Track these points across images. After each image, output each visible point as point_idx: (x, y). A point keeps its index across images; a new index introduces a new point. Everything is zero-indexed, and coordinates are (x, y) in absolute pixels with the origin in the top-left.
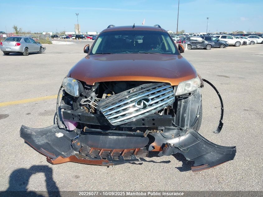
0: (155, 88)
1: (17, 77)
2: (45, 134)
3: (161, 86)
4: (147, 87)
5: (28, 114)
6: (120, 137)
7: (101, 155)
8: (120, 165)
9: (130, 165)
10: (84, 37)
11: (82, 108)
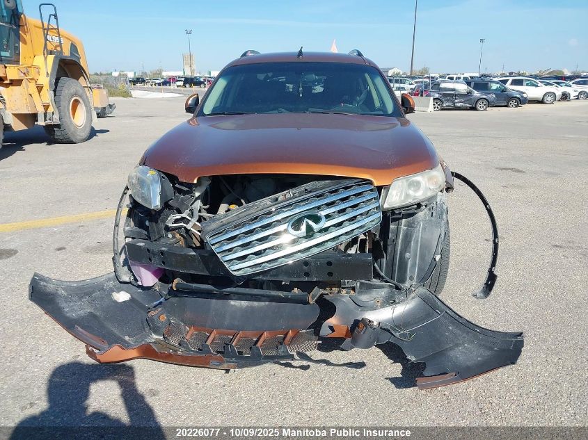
0: (335, 191)
1: (46, 168)
2: (89, 294)
3: (351, 187)
4: (316, 190)
5: (60, 249)
6: (256, 304)
7: (212, 342)
8: (254, 368)
9: (277, 367)
10: (203, 83)
11: (170, 236)
